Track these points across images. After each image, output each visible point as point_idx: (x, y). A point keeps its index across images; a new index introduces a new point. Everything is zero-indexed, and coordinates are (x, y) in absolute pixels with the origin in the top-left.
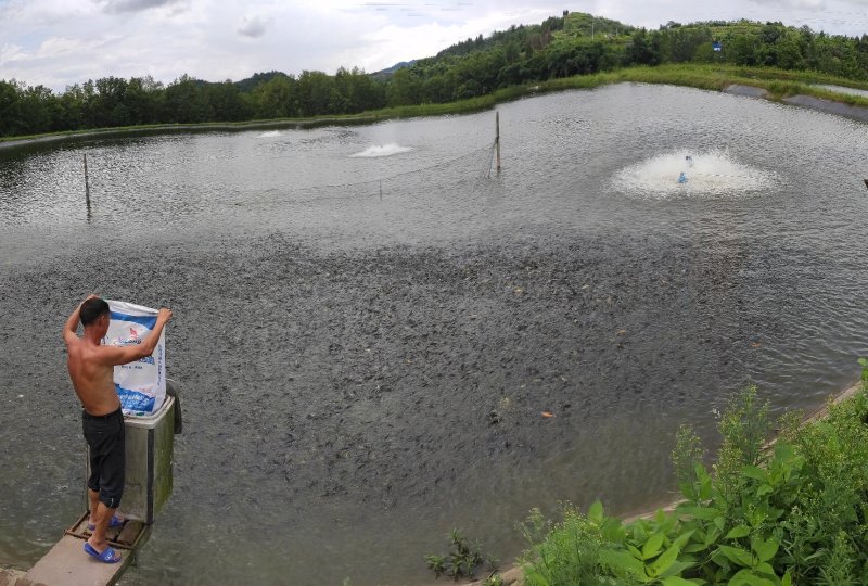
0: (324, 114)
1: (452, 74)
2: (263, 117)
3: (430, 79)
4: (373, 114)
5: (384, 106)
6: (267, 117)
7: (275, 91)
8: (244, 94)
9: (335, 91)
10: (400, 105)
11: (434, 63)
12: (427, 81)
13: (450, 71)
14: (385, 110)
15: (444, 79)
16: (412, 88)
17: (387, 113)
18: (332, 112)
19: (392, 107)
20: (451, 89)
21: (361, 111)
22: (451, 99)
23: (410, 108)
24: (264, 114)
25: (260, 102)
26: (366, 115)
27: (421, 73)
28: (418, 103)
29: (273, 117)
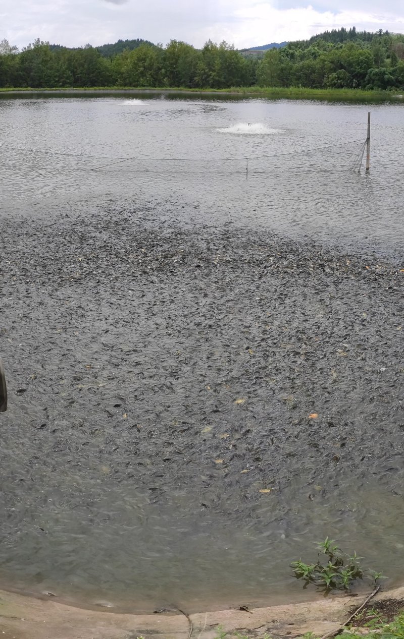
0: (190, 87)
1: (324, 61)
2: (125, 85)
3: (301, 63)
4: (240, 91)
5: (253, 84)
6: (130, 85)
7: (139, 60)
8: (105, 60)
9: (202, 65)
10: (269, 85)
11: (307, 47)
12: (298, 65)
13: (322, 57)
14: (252, 88)
15: (316, 64)
16: (282, 70)
17: (256, 91)
18: (197, 86)
19: (262, 87)
20: (322, 75)
21: (228, 87)
22: (322, 86)
23: (278, 89)
24: (127, 81)
25: (123, 70)
26: (233, 91)
27: (292, 56)
28: (288, 86)
29: (136, 86)
